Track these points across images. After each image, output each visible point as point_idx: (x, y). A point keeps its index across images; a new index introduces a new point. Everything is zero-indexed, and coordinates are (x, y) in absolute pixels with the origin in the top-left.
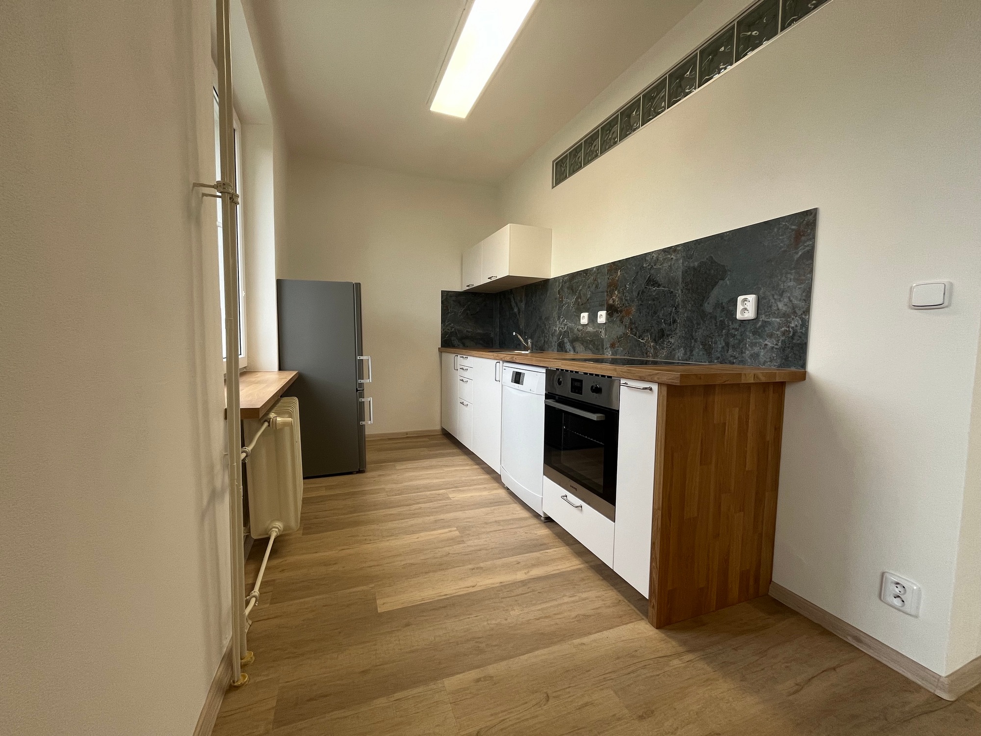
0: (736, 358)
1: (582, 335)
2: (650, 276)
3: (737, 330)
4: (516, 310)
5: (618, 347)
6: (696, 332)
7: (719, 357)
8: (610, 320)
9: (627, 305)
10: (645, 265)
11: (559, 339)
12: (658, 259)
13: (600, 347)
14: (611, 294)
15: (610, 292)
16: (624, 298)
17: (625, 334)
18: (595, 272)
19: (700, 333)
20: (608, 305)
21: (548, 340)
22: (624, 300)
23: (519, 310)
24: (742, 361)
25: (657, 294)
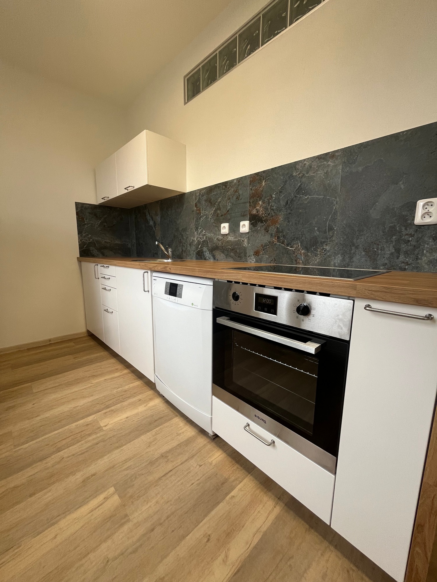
0: (409, 265)
1: (222, 244)
2: (301, 184)
3: (412, 235)
4: (151, 223)
5: (263, 254)
6: (357, 239)
7: (386, 264)
8: (253, 230)
9: (273, 214)
10: (294, 174)
11: (197, 248)
12: (311, 167)
13: (242, 255)
14: (254, 204)
15: (253, 202)
16: (269, 208)
17: (271, 243)
18: (235, 184)
19: (363, 240)
20: (251, 215)
21: (186, 249)
22: (269, 210)
23: (155, 223)
24: (417, 267)
25: (308, 202)
